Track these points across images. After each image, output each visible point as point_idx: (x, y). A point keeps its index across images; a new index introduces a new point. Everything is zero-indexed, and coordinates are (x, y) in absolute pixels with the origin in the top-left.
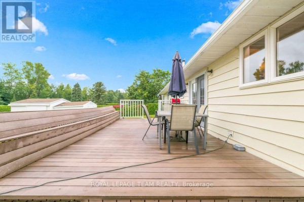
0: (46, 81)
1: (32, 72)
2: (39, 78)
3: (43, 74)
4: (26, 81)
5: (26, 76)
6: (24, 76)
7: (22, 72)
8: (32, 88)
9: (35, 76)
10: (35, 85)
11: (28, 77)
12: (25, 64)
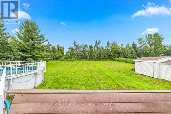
0: (161, 43)
1: (151, 40)
2: (156, 42)
3: (158, 39)
4: (148, 45)
5: (148, 43)
6: (147, 43)
7: (146, 41)
8: (151, 49)
9: (153, 41)
10: (153, 46)
11: (149, 43)
12: (147, 36)
